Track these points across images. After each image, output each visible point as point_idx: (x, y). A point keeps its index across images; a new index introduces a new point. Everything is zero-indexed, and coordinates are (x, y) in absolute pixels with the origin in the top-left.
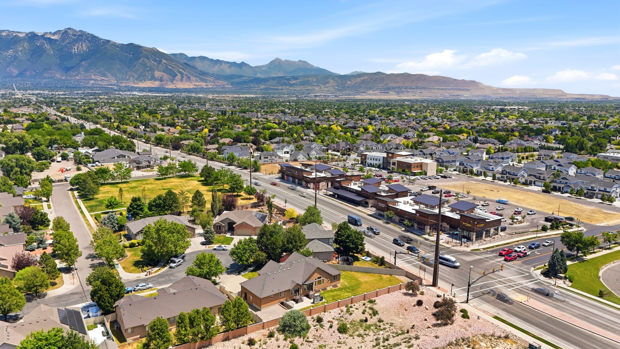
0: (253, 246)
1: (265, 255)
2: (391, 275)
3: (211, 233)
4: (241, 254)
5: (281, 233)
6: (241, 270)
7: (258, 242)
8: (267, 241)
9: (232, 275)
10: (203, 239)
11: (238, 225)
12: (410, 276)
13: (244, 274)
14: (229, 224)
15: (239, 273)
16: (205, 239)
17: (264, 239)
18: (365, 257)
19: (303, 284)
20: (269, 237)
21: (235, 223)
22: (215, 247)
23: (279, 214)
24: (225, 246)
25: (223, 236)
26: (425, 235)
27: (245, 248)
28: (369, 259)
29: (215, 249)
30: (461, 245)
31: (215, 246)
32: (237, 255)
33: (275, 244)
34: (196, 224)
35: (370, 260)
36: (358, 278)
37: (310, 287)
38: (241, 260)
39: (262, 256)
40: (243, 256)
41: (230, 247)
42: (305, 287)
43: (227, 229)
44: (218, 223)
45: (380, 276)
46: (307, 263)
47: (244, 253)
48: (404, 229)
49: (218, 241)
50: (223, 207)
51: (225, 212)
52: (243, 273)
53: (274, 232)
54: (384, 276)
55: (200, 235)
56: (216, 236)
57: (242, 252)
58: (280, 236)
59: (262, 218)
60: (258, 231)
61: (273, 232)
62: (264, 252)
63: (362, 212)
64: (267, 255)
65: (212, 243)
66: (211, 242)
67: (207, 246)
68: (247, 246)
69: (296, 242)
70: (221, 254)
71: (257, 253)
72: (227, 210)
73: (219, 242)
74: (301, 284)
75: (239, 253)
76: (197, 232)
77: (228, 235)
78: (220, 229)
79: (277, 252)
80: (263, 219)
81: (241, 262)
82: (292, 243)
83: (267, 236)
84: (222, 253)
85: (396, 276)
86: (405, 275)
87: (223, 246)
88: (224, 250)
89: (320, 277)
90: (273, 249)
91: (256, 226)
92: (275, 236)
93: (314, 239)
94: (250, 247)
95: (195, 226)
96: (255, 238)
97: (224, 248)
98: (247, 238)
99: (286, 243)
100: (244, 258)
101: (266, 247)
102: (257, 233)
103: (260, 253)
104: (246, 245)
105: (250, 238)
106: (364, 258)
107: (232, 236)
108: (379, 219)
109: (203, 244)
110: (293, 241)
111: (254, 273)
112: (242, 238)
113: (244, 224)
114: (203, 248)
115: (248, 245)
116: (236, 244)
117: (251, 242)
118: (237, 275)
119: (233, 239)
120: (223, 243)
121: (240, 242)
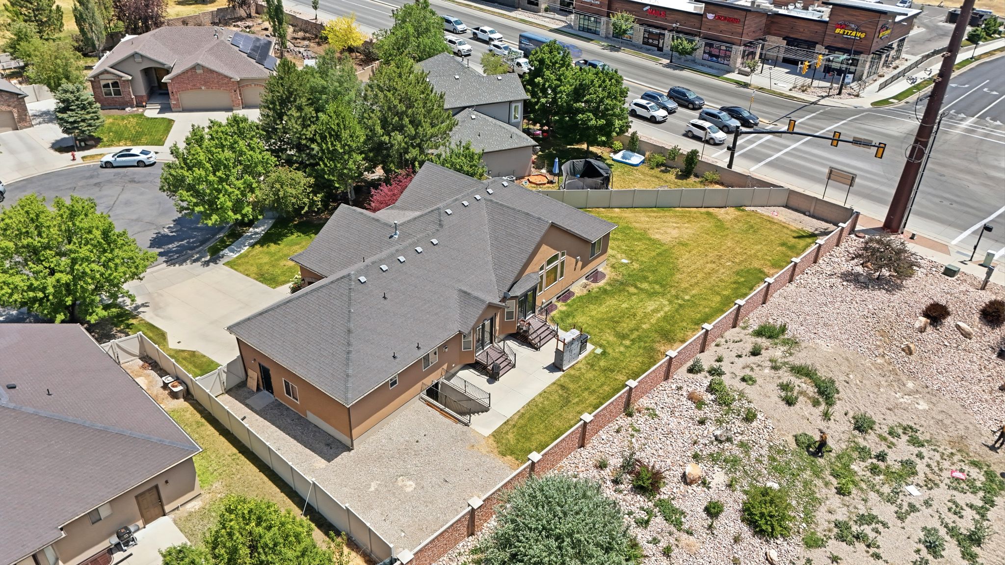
0: (252, 149)
1: (304, 181)
2: (738, 207)
3: (84, 108)
4: (210, 183)
5: (352, 94)
6: (222, 241)
7: (268, 131)
8: (305, 126)
9: (187, 266)
10: (56, 132)
11: (178, 76)
12: (804, 206)
13: (234, 256)
14: (147, 72)
15: (215, 255)
16: (66, 131)
17: (292, 121)
18: (621, 154)
19: (504, 299)
20: (309, 111)
21: (167, 72)
22: (109, 158)
23: (304, 39)
24: (144, 152)
25: (134, 116)
26: (728, 72)
27: (219, 161)
28: (636, 159)
29: (108, 165)
30: (840, 93)
31: (108, 153)
32: (190, 188)
33: (338, 137)
34: (28, 81)
35: (643, 162)
36: (645, 231)
37: (527, 302)
38: (212, 206)
39: (294, 184)
40: (219, 191)
41: (161, 154)
42: (512, 306)
43: (142, 91)
44: (106, 72)
45: (708, 214)
46: (497, 208)
47: (221, 181)
48: (666, 61)
49: (116, 132)
50: (121, 23)
51: (128, 37)
52: (230, 255)
53: (324, 90)
54: (720, 213)
55: (47, 117)
56: (108, 118)
57: (211, 178)
58: (349, 102)
59: (255, 49)
60: (258, 94)
61: (321, 93)
62: (298, 169)
63: (531, 23)
64: (312, 180)
65: (97, 142)
66: (91, 137)
67: (79, 154)
68: (228, 154)
69: (415, 123)
70: (132, 181)
71: (273, 176)
72: (135, 31)
73: (119, 137)
74: (496, 301)
75: (199, 180)
76: (33, 106)
77: (152, 112)
78: (118, 93)
79: (351, 165)
80: (260, 53)
81: (215, 217)
82: (400, 128)
83: (300, 109)
84: (137, 178)
85: (759, 210)
86: (784, 202)
87: (136, 150)
88: (141, 164)
89: (555, 257)
90: (333, 155)
91: (245, 76)
92: (331, 108)
93: (464, 108)
94: (241, 153)
95: (25, 89)
96: (254, 116)
97: (143, 157)
98: (222, 117)
99: (379, 130)
100: (222, 198)
101: (300, 148)
102: (259, 100)
103: (285, 173)
104: (222, 147)
105: (236, 121)
106: (618, 156)
107: (168, 115)
108: (589, 40)
109: (60, 147)
110: (406, 121)
111: (273, 247)
112: (202, 119)
113: (199, 71)
114: (64, 161)
115: (232, 148)
116: (182, 146)
117: (241, 133)
118: (207, 264)
119: (170, 122)
120: (136, 141)
121: (196, 138)
